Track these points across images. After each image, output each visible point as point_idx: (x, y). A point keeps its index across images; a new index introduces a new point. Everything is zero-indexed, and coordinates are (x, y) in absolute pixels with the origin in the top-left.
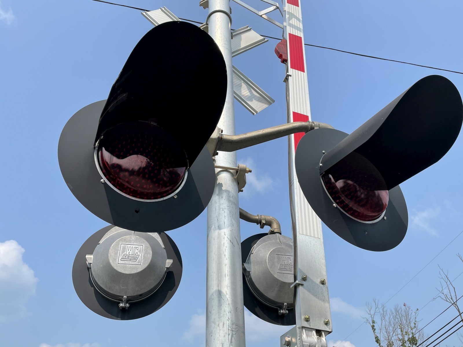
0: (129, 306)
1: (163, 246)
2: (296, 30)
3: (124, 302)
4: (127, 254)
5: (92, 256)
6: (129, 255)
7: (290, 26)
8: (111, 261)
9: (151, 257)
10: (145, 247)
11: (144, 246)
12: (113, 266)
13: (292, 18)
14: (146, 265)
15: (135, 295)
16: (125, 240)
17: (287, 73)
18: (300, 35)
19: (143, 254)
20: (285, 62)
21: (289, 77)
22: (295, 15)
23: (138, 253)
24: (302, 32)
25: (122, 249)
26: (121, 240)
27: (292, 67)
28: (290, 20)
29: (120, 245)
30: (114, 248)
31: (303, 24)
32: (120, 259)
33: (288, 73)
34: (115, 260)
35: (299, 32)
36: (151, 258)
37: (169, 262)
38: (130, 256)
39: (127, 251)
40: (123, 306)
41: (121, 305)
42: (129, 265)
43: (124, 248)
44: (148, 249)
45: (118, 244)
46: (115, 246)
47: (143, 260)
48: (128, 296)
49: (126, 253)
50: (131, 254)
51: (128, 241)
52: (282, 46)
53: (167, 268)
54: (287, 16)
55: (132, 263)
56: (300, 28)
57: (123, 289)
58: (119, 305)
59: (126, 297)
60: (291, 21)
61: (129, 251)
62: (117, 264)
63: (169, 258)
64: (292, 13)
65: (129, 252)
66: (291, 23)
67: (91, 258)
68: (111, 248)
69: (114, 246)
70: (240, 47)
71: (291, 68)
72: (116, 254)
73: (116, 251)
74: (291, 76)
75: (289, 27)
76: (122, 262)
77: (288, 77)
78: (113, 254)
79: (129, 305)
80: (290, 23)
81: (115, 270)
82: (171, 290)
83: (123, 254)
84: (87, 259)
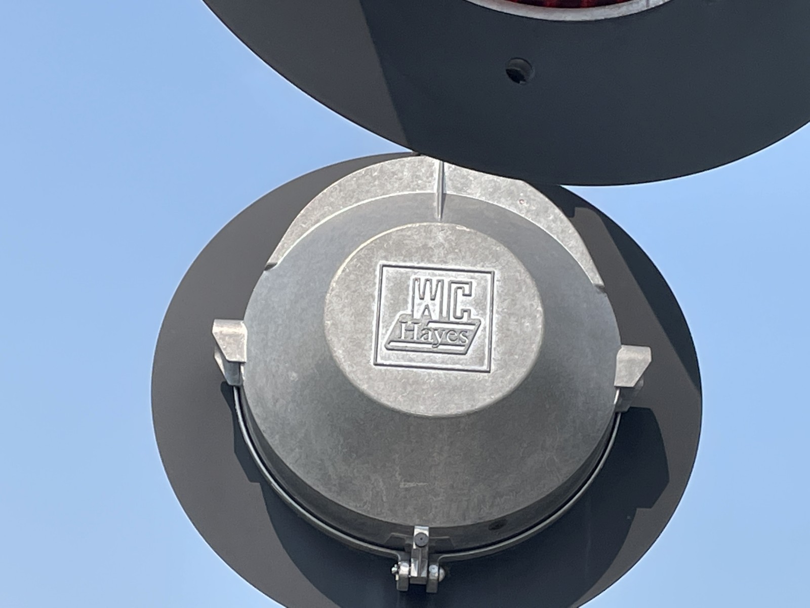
0: (441, 577)
1: (596, 279)
3: (416, 558)
4: (417, 315)
5: (241, 329)
6: (425, 321)
8: (339, 353)
9: (540, 332)
10: (504, 280)
11: (498, 276)
12: (351, 376)
14: (519, 374)
15: (469, 522)
16: (399, 247)
19: (495, 316)
23: (473, 311)
25: (391, 290)
26: (379, 245)
29: (378, 273)
30: (348, 287)
32: (382, 342)
34: (359, 345)
36: (538, 339)
37: (631, 362)
38: (432, 325)
39: (417, 300)
40: (414, 574)
41: (404, 569)
42: (429, 374)
43: (399, 287)
44: (520, 290)
45: (364, 267)
46: (352, 277)
47: (501, 349)
48: (434, 525)
49: (409, 312)
50: (435, 317)
51: (418, 249)
53: (621, 389)
55: (443, 362)
57: (406, 489)
58: (394, 569)
59: (427, 533)
61: (424, 303)
62: (370, 369)
63: (627, 340)
65: (427, 307)
67: (236, 337)
68: (333, 284)
69: (348, 275)
72: (361, 315)
73: (361, 303)
76: (395, 358)
78: (345, 319)
79: (442, 571)
81: (363, 396)
82: (649, 503)
83: (397, 317)
84: (220, 343)
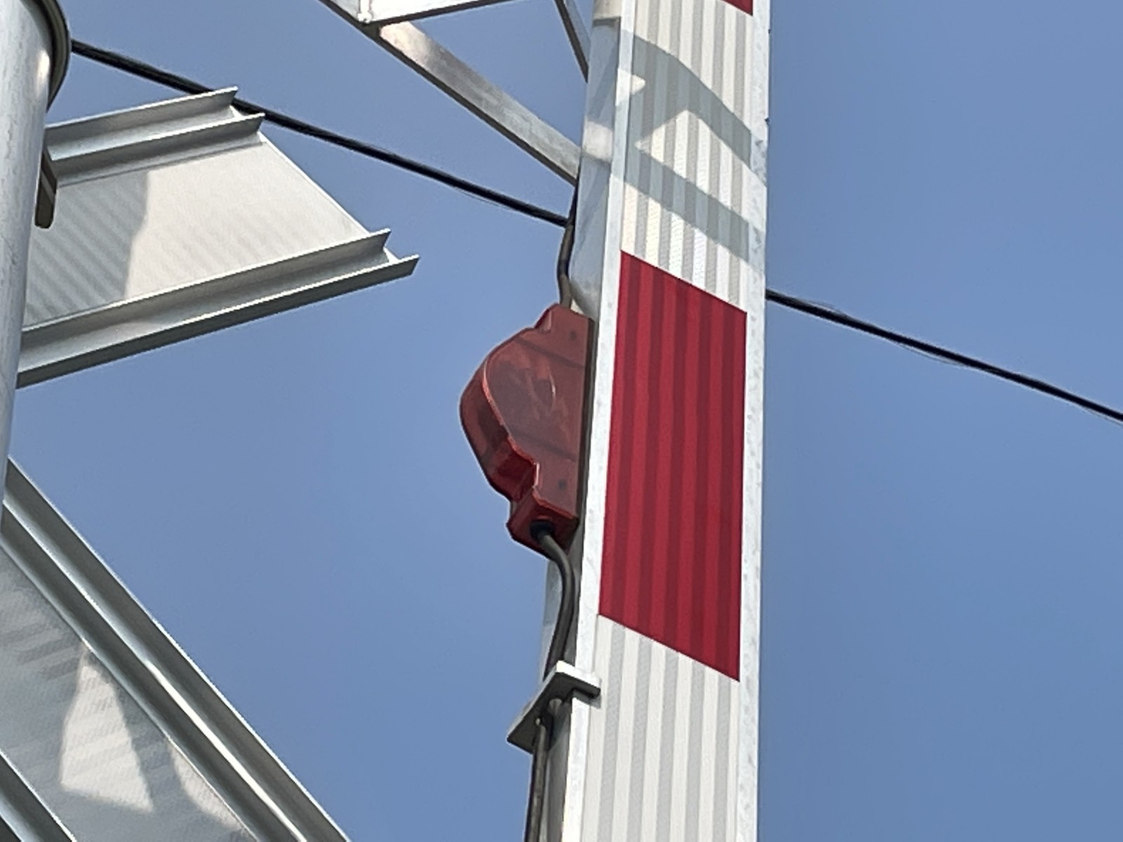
2: (700, 239)
7: (644, 189)
13: (671, 115)
17: (562, 667)
18: (734, 287)
20: (549, 539)
21: (579, 707)
22: (707, 80)
24: (758, 257)
27: (610, 608)
28: (647, 131)
31: (768, 185)
33: (572, 663)
35: (723, 254)
52: (545, 372)
54: (627, 84)
56: (737, 223)
60: (659, 137)
64: (674, 62)
66: (658, 153)
70: (121, 288)
71: (602, 612)
74: (590, 694)
75: (633, 193)
77: (567, 700)
80: (646, 159)
